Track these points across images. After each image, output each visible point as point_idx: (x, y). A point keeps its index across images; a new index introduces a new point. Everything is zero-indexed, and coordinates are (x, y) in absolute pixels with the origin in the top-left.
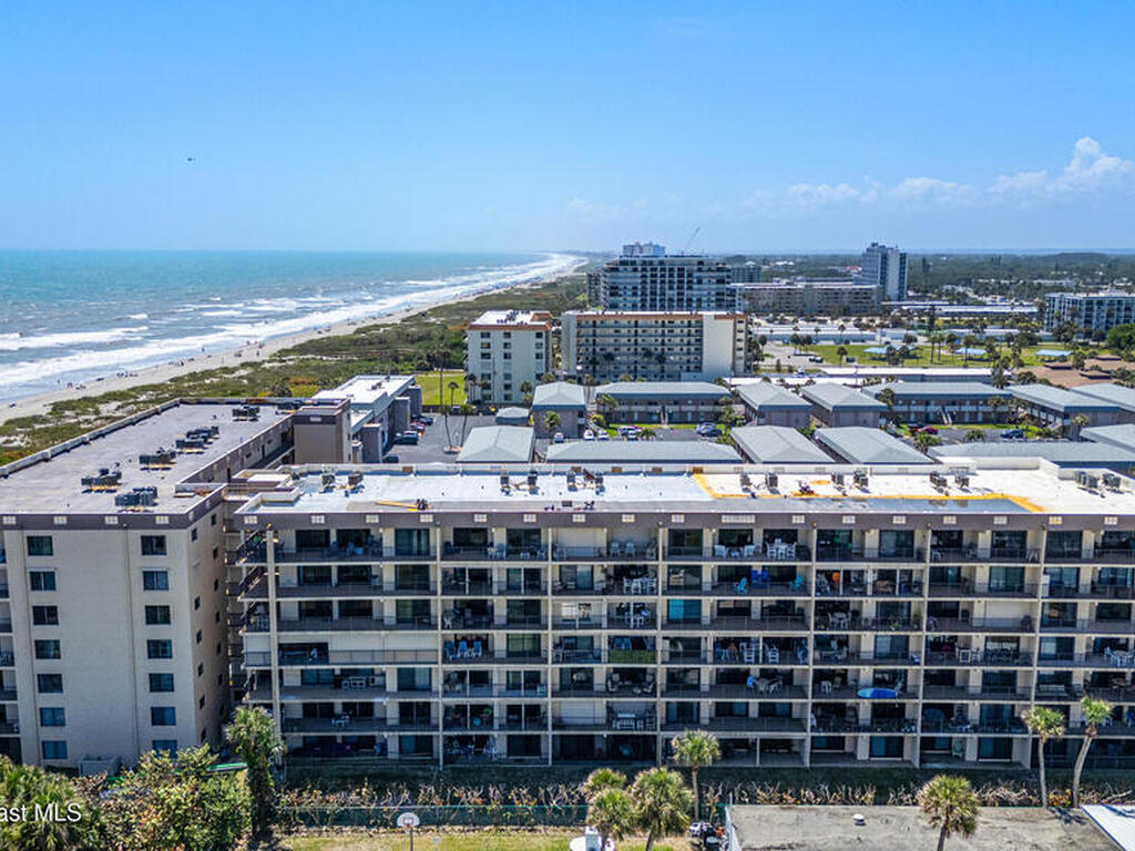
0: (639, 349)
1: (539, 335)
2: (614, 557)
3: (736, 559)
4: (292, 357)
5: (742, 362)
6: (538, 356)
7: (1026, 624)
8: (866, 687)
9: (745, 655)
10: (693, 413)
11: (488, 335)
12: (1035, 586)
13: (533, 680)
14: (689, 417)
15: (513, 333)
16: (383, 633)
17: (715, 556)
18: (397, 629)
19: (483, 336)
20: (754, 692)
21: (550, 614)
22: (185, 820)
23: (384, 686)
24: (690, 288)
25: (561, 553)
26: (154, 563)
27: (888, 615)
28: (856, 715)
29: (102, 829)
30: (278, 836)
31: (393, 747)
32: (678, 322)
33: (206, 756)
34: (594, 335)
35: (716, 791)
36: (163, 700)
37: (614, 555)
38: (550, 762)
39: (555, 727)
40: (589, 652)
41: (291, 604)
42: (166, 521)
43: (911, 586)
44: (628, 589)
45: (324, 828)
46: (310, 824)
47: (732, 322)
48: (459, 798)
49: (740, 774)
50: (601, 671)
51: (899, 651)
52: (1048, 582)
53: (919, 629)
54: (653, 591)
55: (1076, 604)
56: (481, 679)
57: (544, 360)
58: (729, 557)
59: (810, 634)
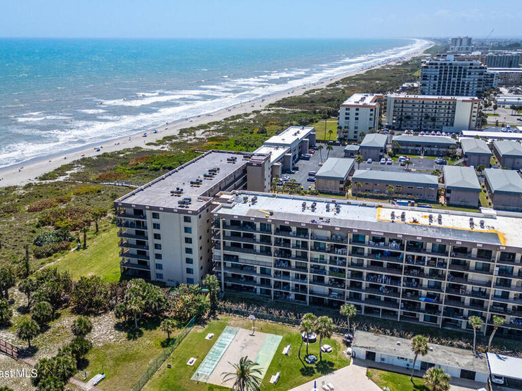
0: (424, 114)
1: (372, 110)
2: (333, 241)
3: (376, 247)
4: (273, 108)
5: (475, 122)
6: (370, 119)
7: (489, 284)
8: (423, 297)
9: (378, 280)
10: (437, 151)
11: (349, 109)
12: (493, 270)
13: (304, 277)
14: (435, 153)
15: (360, 109)
16: (255, 255)
17: (369, 245)
18: (260, 254)
19: (347, 109)
20: (381, 293)
21: (309, 257)
22: (189, 306)
23: (256, 271)
24: (465, 77)
25: (314, 237)
26: (188, 225)
27: (434, 273)
28: (420, 306)
29: (168, 304)
30: (217, 314)
31: (258, 291)
32: (444, 102)
33: (197, 288)
34: (402, 107)
35: (356, 325)
36: (190, 266)
37: (333, 240)
38: (308, 304)
39: (310, 293)
40: (323, 271)
41: (228, 242)
42: (191, 212)
43: (443, 264)
44: (337, 252)
45: (231, 314)
46: (227, 312)
47: (471, 103)
48: (272, 313)
49: (373, 319)
50: (327, 278)
51: (438, 287)
52: (498, 270)
53: (445, 280)
54: (345, 254)
55: (511, 280)
56: (287, 274)
57: (373, 122)
58: (374, 246)
59: (402, 276)
